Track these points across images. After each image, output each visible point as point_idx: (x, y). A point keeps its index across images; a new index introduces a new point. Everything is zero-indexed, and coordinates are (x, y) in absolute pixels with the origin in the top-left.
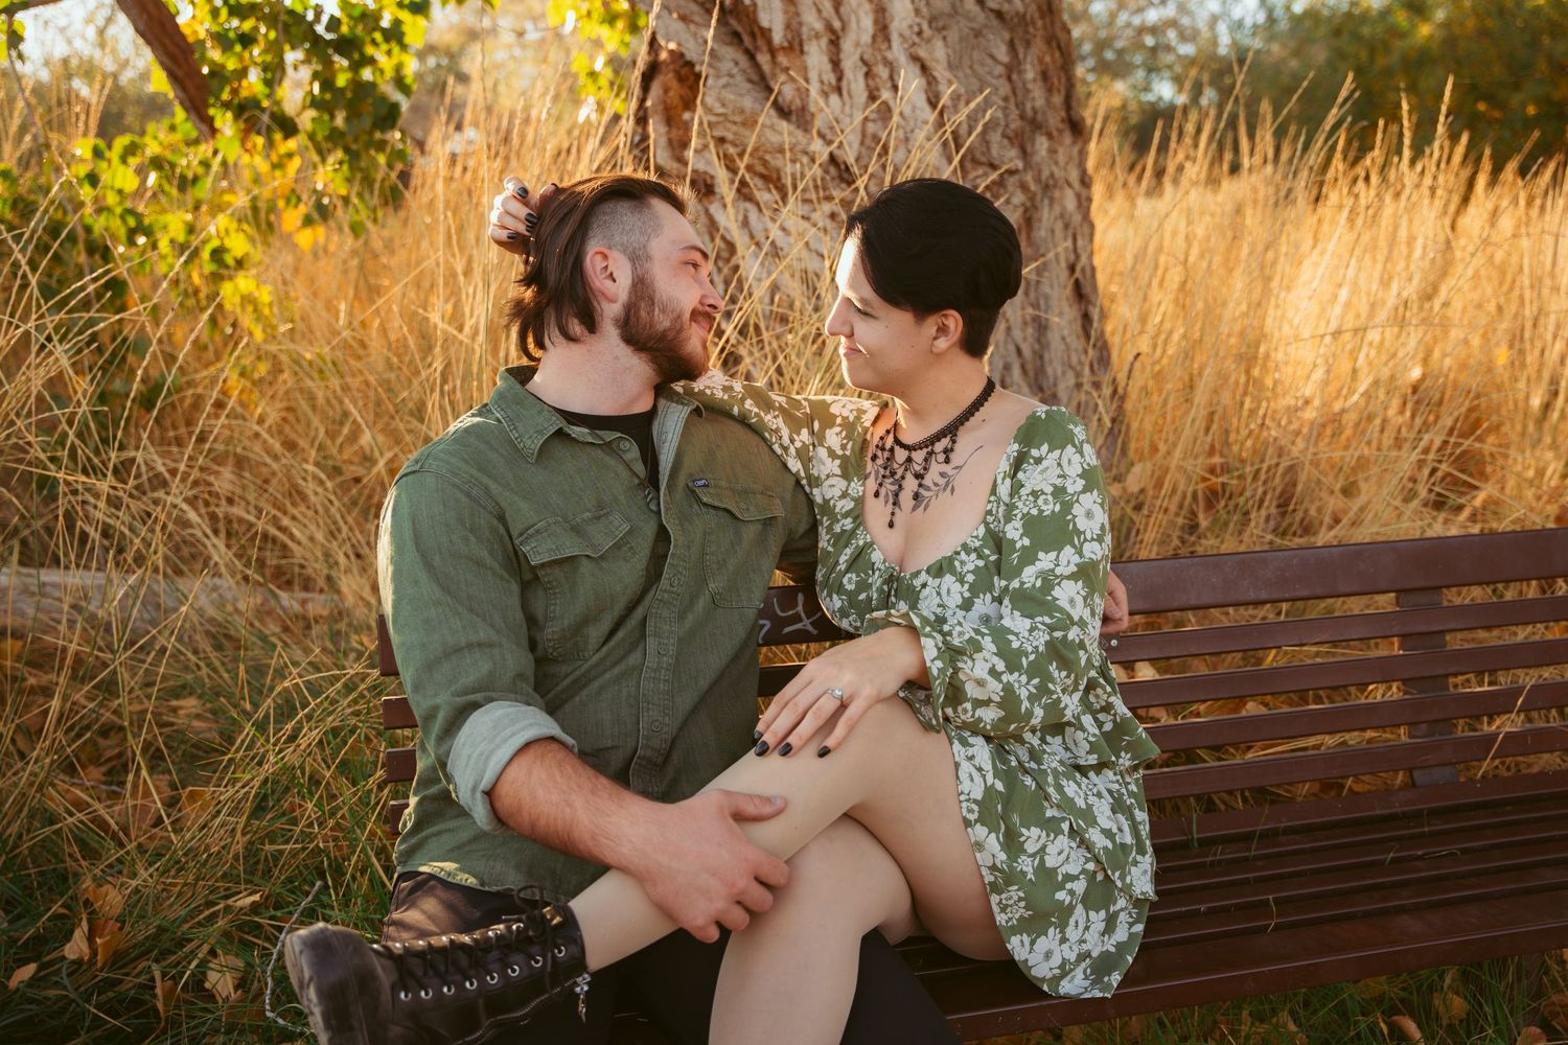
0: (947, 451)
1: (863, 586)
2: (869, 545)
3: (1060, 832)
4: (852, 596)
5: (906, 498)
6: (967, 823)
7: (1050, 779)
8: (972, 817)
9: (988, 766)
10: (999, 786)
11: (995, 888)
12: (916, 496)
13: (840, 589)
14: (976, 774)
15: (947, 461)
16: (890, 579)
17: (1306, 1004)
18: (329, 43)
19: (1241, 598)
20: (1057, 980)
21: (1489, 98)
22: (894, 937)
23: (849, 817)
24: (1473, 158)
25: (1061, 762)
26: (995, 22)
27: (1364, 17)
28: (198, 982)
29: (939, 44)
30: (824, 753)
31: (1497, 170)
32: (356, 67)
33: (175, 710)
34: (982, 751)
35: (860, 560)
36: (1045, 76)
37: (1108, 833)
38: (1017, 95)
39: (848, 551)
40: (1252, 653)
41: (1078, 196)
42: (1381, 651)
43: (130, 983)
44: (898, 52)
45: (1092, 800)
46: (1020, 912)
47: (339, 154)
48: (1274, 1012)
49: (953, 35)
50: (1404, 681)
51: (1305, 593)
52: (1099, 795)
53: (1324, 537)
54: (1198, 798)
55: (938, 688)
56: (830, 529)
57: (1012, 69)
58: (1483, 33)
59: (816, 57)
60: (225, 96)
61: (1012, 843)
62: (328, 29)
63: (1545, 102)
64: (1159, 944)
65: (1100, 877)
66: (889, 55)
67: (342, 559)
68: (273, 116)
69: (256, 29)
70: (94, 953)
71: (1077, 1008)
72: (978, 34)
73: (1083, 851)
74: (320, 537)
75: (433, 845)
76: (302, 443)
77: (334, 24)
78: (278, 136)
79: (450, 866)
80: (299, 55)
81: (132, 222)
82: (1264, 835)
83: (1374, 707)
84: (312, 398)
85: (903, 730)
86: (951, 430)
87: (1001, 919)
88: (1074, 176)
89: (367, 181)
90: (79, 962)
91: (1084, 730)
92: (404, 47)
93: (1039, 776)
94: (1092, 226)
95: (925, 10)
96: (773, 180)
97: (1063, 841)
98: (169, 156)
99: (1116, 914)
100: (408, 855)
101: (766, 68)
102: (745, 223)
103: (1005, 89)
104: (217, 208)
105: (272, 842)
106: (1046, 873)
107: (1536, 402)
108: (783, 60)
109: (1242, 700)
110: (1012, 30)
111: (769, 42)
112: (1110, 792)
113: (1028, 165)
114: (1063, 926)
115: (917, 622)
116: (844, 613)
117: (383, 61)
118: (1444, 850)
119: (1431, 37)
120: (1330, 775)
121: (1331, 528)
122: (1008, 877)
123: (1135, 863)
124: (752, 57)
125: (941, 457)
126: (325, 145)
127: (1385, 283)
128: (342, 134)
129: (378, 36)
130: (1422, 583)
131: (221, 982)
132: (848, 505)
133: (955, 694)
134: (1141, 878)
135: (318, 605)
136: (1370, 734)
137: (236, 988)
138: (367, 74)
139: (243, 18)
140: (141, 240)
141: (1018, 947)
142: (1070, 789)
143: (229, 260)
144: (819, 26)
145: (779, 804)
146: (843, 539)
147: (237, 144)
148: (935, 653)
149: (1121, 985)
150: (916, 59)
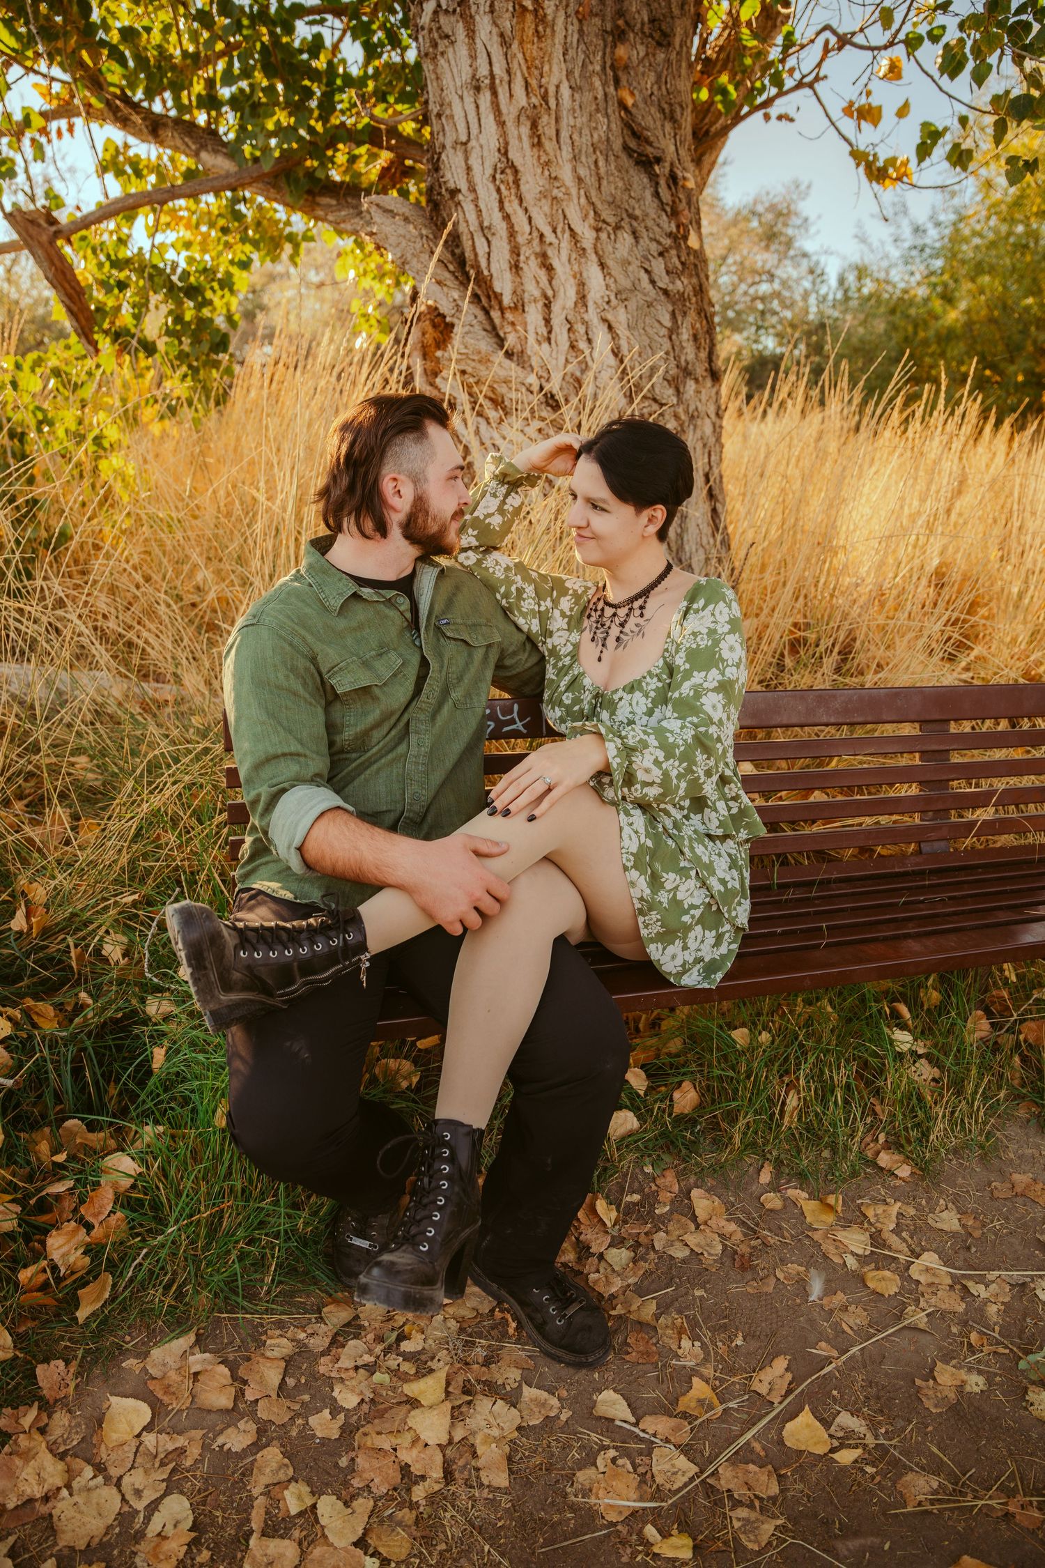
0: (642, 608)
1: (577, 701)
2: (582, 674)
3: (688, 877)
4: (568, 709)
5: (611, 642)
6: (626, 868)
7: (686, 842)
8: (629, 864)
9: (642, 830)
10: (649, 843)
11: (641, 912)
12: (618, 639)
13: (560, 704)
14: (634, 836)
15: (642, 615)
16: (596, 696)
17: (840, 994)
18: (180, 289)
19: (817, 720)
20: (680, 975)
21: (993, 367)
22: (574, 940)
23: (547, 859)
24: (984, 414)
25: (695, 831)
26: (663, 298)
27: (911, 303)
28: (98, 951)
29: (622, 310)
30: (532, 819)
31: (998, 424)
32: (199, 307)
33: (73, 764)
34: (639, 819)
35: (574, 684)
36: (695, 338)
37: (723, 882)
38: (675, 351)
39: (567, 678)
40: (821, 760)
41: (714, 425)
42: (904, 761)
43: (54, 948)
44: (592, 316)
45: (714, 857)
46: (657, 928)
47: (184, 368)
48: (818, 999)
49: (632, 305)
50: (921, 783)
51: (860, 719)
52: (719, 855)
53: (870, 679)
54: (778, 856)
55: (618, 777)
56: (555, 666)
57: (673, 332)
58: (992, 320)
59: (534, 315)
60: (106, 326)
61: (655, 882)
62: (180, 279)
63: (1029, 373)
64: (750, 954)
65: (714, 908)
66: (586, 317)
67: (184, 662)
68: (139, 341)
69: (128, 277)
70: (31, 928)
71: (694, 995)
72: (650, 305)
73: (704, 890)
74: (169, 646)
75: (263, 870)
76: (155, 577)
77: (185, 275)
78: (141, 355)
79: (275, 885)
80: (160, 297)
81: (40, 416)
82: (822, 882)
83: (899, 799)
84: (161, 545)
85: (588, 802)
86: (645, 593)
87: (644, 932)
88: (712, 410)
89: (206, 391)
90: (20, 933)
91: (716, 811)
92: (232, 291)
93: (678, 840)
94: (722, 446)
95: (613, 286)
96: (497, 402)
97: (692, 883)
98: (64, 367)
99: (723, 934)
100: (246, 876)
101: (497, 321)
102: (477, 432)
103: (667, 345)
104: (98, 407)
105: (145, 860)
106: (675, 902)
107: (1015, 590)
108: (509, 316)
109: (811, 790)
110: (674, 304)
111: (500, 303)
112: (729, 855)
113: (680, 401)
114: (684, 939)
115: (603, 731)
116: (562, 720)
117: (217, 302)
118: (938, 897)
119: (957, 320)
120: (865, 843)
121: (876, 672)
122: (649, 906)
123: (740, 904)
124: (487, 313)
125: (638, 612)
126: (176, 363)
127: (923, 500)
128: (188, 355)
129: (215, 285)
130: (937, 717)
131: (113, 951)
132: (570, 648)
133: (629, 779)
134: (742, 913)
135: (167, 692)
136: (895, 817)
137: (124, 956)
138: (206, 312)
139: (121, 270)
140: (46, 429)
141: (654, 951)
142: (699, 849)
143: (106, 444)
144: (537, 293)
145: (504, 847)
146: (562, 671)
147: (113, 360)
148: (615, 752)
149: (723, 980)
150: (605, 320)
